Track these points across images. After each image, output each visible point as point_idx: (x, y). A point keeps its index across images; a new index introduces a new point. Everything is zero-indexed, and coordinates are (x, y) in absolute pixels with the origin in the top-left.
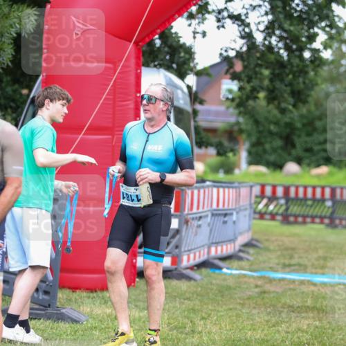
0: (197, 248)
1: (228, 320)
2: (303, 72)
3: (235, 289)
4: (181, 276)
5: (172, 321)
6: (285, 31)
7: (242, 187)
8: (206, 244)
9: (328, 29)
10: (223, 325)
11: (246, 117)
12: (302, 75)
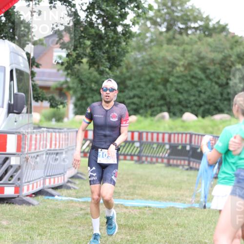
0: (35, 180)
1: (59, 236)
2: (117, 42)
3: (64, 212)
4: (23, 202)
5: (15, 237)
6: (103, 10)
7: (70, 132)
8: (42, 177)
9: (135, 9)
10: (55, 240)
11: (72, 77)
12: (116, 44)
